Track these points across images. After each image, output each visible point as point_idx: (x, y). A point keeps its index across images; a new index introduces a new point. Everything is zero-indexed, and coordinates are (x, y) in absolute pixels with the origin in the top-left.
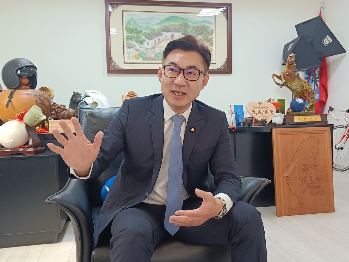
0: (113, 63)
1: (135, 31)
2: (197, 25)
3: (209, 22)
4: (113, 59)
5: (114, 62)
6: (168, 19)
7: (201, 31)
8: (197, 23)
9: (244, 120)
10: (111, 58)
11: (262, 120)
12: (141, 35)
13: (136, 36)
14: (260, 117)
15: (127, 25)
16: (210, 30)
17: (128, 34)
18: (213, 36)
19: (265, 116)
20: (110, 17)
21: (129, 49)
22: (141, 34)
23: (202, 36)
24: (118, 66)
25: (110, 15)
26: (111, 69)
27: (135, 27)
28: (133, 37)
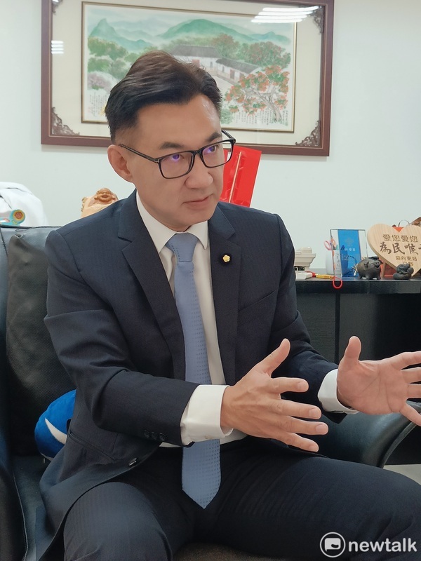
0: (57, 121)
1: (110, 49)
2: (253, 42)
3: (281, 38)
4: (57, 112)
5: (59, 119)
6: (187, 27)
7: (263, 58)
8: (253, 38)
9: (362, 264)
10: (52, 109)
11: (402, 265)
12: (122, 60)
13: (113, 61)
14: (398, 258)
15: (91, 34)
16: (282, 54)
17: (93, 56)
18: (290, 68)
19: (409, 258)
20: (54, 16)
21: (95, 91)
22: (124, 57)
23: (264, 68)
24: (68, 128)
25: (53, 11)
26: (51, 134)
27: (110, 41)
28: (106, 62)
